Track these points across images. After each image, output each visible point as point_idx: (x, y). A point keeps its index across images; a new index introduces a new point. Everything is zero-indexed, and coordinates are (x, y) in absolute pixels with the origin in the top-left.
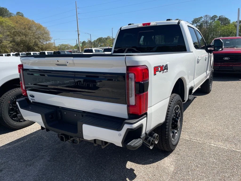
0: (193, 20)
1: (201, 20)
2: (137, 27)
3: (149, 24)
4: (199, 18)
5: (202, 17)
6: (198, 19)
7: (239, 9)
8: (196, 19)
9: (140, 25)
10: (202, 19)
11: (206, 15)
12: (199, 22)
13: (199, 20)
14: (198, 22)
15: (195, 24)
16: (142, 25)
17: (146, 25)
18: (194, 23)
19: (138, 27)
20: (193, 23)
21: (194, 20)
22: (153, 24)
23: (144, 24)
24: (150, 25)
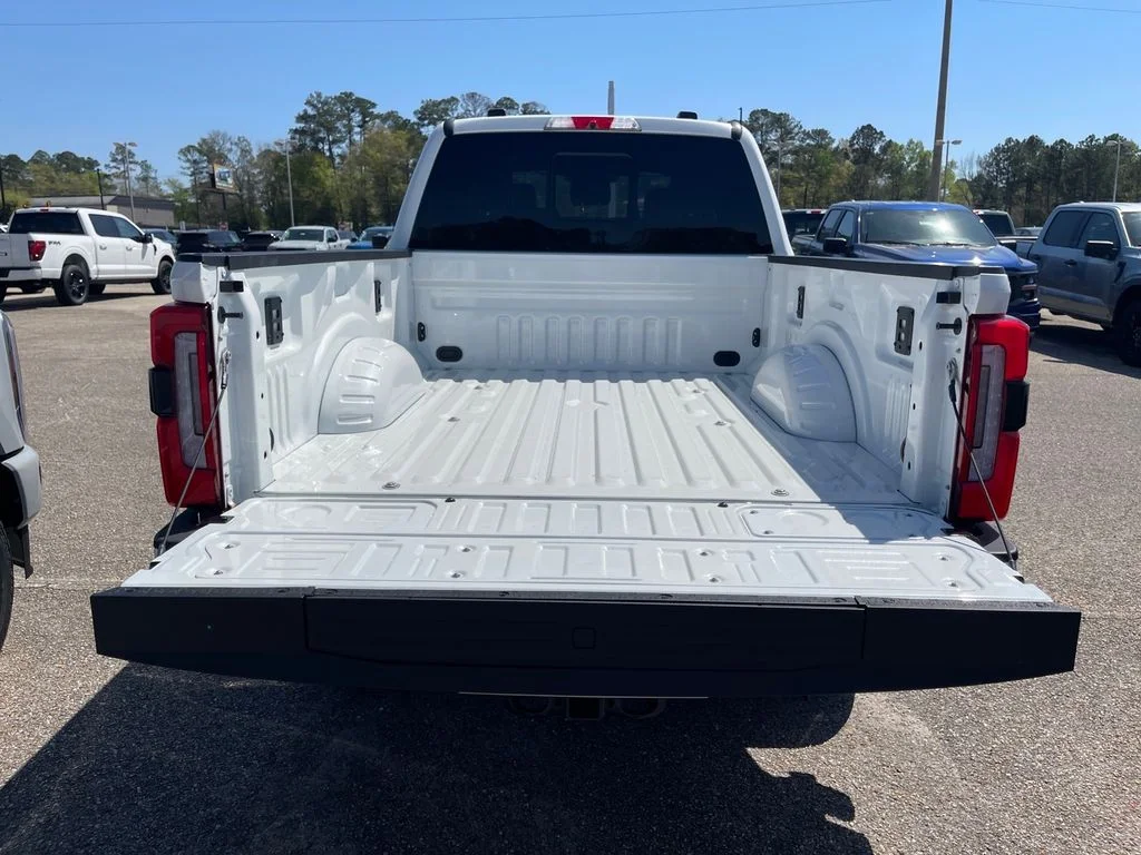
0: (418, 106)
1: (452, 110)
3: (606, 122)
4: (444, 100)
5: (453, 100)
6: (440, 103)
7: (611, 84)
8: (434, 105)
9: (562, 122)
10: (456, 109)
11: (473, 96)
13: (445, 111)
14: (440, 119)
15: (429, 124)
16: (570, 124)
17: (593, 127)
18: (426, 122)
20: (419, 118)
21: (425, 109)
22: (623, 122)
23: (578, 121)
24: (608, 128)
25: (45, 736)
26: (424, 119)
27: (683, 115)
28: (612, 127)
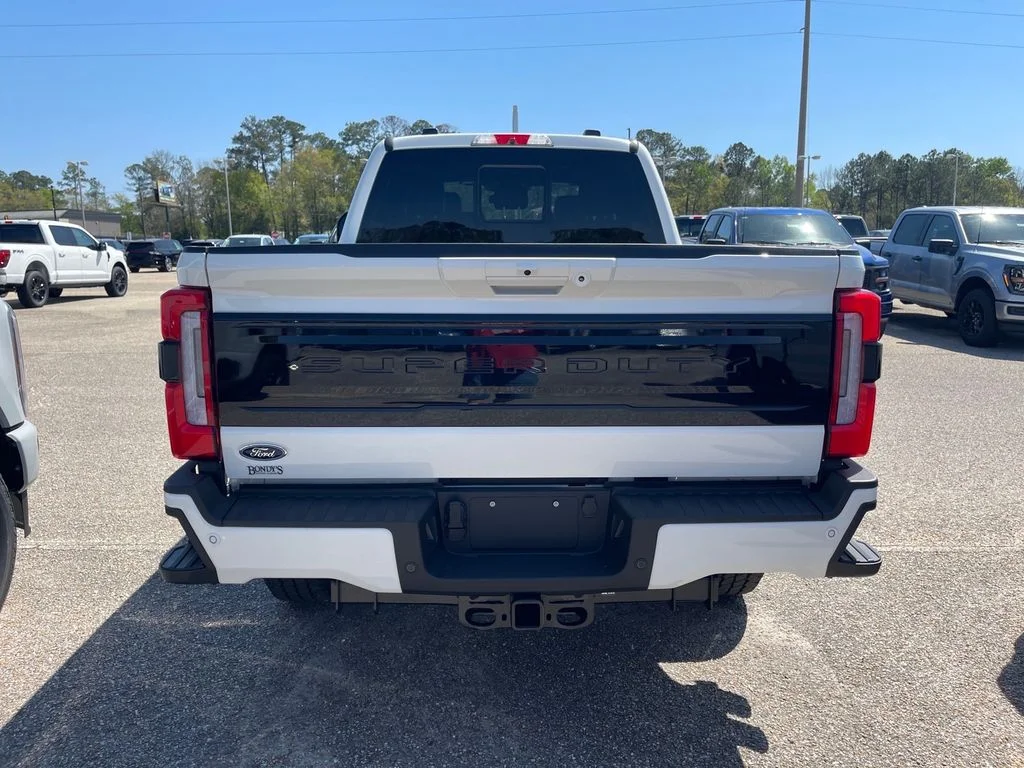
0: (343, 128)
1: (373, 132)
2: (469, 146)
3: (524, 139)
4: (366, 123)
5: (374, 122)
6: (362, 126)
7: (515, 108)
8: (357, 127)
9: (486, 139)
10: (377, 131)
11: (391, 119)
12: (366, 141)
13: (367, 132)
14: (363, 139)
15: (353, 144)
16: (494, 140)
17: (512, 143)
18: (350, 142)
19: (476, 144)
20: (344, 139)
21: (349, 130)
22: (538, 139)
23: (501, 139)
24: (526, 144)
25: (49, 671)
26: (349, 140)
27: (589, 132)
28: (529, 143)
